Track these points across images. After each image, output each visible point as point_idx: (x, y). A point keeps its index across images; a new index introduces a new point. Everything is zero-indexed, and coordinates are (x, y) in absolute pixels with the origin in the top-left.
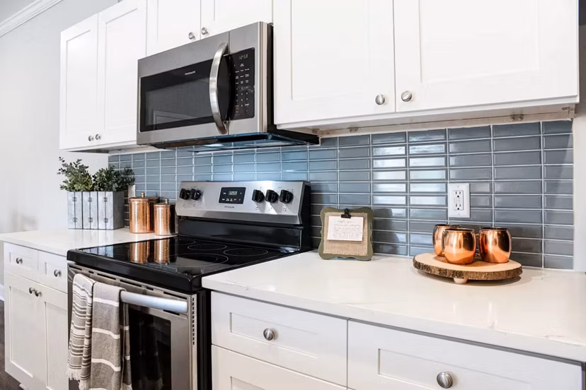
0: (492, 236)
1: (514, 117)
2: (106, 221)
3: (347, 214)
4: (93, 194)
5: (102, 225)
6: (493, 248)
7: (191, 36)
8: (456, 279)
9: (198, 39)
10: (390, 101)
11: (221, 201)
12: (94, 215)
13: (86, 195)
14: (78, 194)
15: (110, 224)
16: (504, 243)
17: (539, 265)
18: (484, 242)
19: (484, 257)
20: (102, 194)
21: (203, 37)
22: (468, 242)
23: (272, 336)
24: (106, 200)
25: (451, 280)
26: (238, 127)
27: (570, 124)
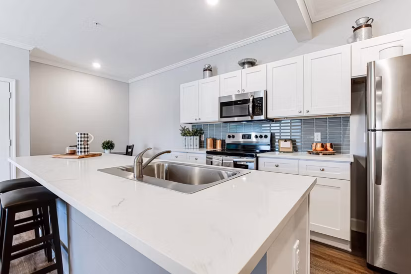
0: (328, 145)
1: (334, 115)
2: (196, 146)
3: (286, 141)
4: (192, 137)
5: (195, 147)
6: (329, 148)
7: (239, 91)
8: (320, 154)
9: (240, 93)
10: (303, 112)
11: (242, 138)
12: (192, 144)
13: (189, 137)
14: (187, 137)
15: (198, 147)
16: (331, 147)
17: (340, 153)
18: (326, 146)
19: (326, 150)
20: (195, 137)
21: (243, 93)
22: (322, 146)
23: (277, 166)
24: (196, 139)
25: (319, 154)
26: (256, 118)
27: (349, 117)
